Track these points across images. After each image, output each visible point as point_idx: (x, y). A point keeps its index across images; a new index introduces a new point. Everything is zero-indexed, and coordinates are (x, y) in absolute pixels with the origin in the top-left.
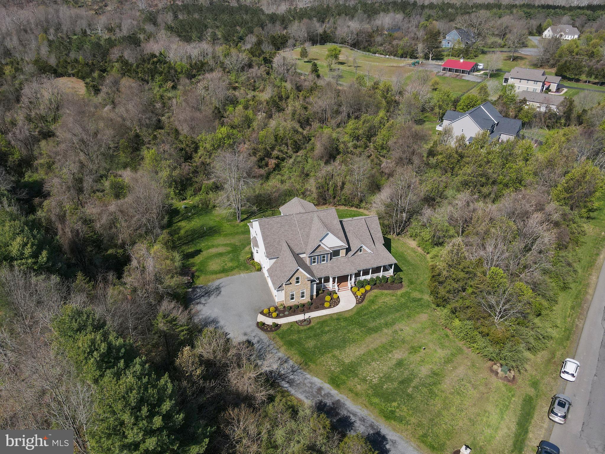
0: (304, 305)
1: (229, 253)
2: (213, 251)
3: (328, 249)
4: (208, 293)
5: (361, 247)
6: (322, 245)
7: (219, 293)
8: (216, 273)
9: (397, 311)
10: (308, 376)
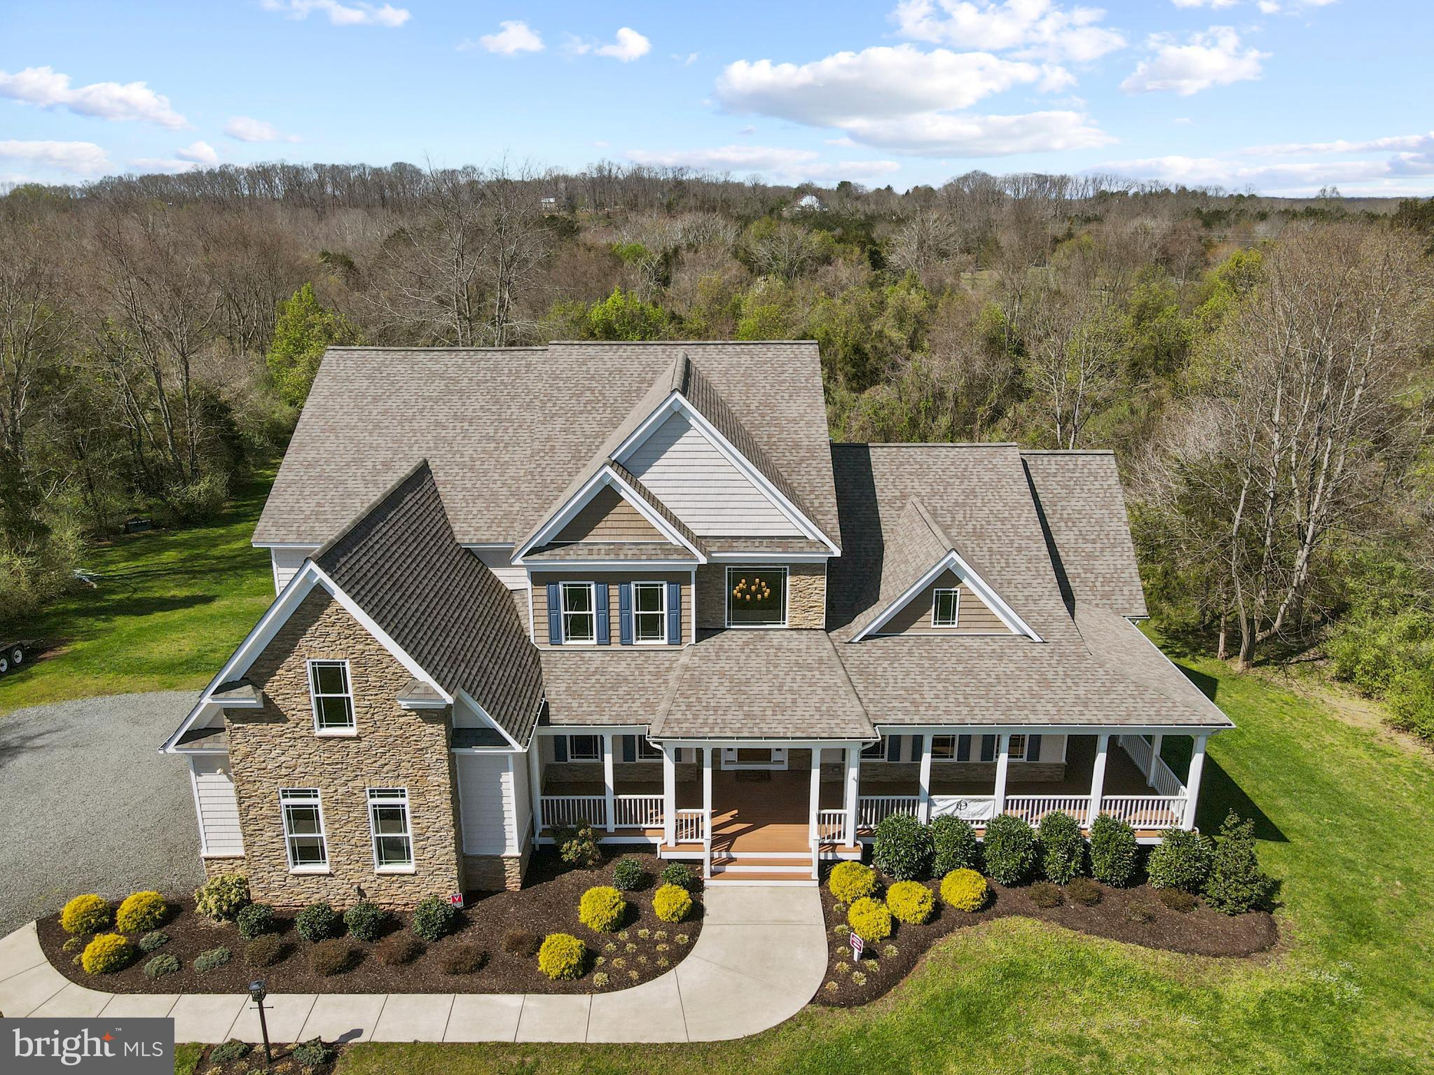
0: (386, 924)
3: (675, 538)
5: (949, 578)
6: (628, 492)
8: (135, 668)
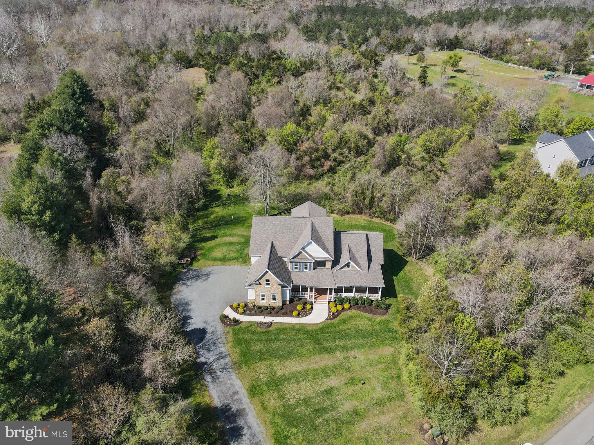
0: (273, 308)
1: (239, 244)
2: (227, 239)
3: (310, 258)
4: (197, 277)
6: (303, 252)
7: (207, 279)
8: (215, 259)
9: (364, 337)
10: (234, 377)
